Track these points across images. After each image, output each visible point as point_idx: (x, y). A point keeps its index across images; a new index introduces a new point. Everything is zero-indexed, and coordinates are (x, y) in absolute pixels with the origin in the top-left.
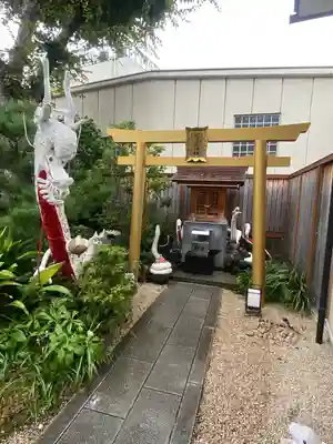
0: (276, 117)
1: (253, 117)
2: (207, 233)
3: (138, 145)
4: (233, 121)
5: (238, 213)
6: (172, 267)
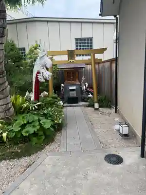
0: (91, 39)
1: (82, 39)
2: (75, 88)
4: (75, 40)
5: (84, 79)
6: (63, 103)
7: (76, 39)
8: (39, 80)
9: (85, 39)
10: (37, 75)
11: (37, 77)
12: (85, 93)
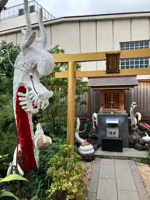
1: (132, 43)
2: (117, 122)
3: (70, 63)
4: (119, 46)
5: (134, 106)
6: (94, 148)
7: (122, 44)
8: (23, 108)
10: (18, 97)
11: (18, 102)
12: (137, 131)
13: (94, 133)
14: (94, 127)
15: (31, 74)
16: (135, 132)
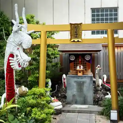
0: (116, 9)
1: (102, 9)
3: (42, 33)
4: (90, 11)
5: (99, 68)
6: (62, 104)
7: (93, 10)
8: (12, 67)
9: (107, 9)
10: (9, 60)
12: (101, 91)
13: (64, 92)
14: (64, 87)
15: (18, 47)
16: (99, 92)
